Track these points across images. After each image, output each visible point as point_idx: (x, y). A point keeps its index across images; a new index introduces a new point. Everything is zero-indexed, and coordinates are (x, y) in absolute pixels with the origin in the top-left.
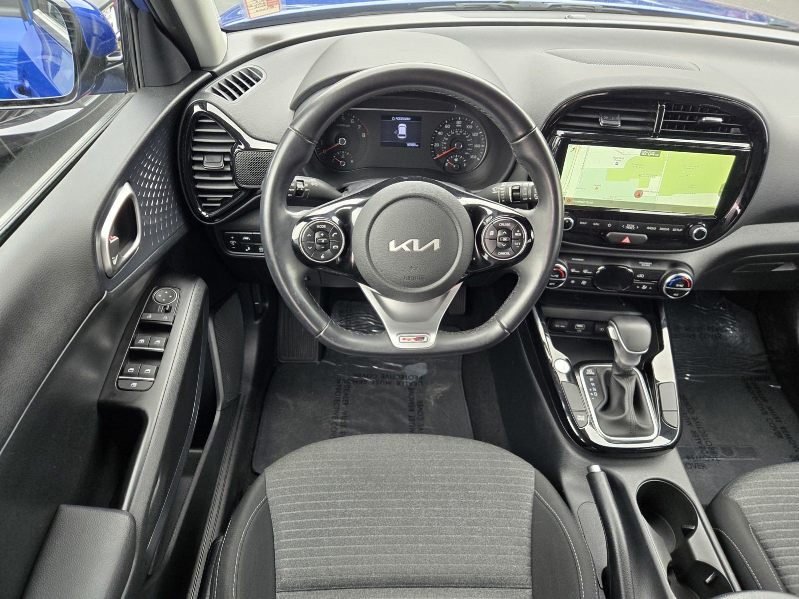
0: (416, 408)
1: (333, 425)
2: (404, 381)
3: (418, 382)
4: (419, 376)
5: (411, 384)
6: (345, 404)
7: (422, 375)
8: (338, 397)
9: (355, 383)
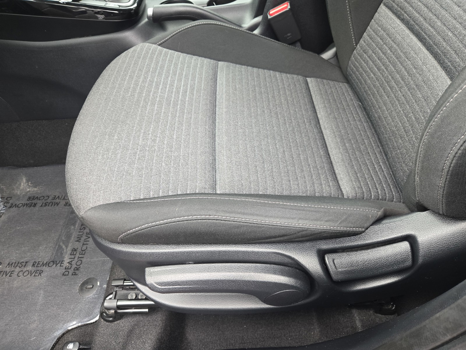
0: (34, 201)
1: (21, 274)
3: (6, 201)
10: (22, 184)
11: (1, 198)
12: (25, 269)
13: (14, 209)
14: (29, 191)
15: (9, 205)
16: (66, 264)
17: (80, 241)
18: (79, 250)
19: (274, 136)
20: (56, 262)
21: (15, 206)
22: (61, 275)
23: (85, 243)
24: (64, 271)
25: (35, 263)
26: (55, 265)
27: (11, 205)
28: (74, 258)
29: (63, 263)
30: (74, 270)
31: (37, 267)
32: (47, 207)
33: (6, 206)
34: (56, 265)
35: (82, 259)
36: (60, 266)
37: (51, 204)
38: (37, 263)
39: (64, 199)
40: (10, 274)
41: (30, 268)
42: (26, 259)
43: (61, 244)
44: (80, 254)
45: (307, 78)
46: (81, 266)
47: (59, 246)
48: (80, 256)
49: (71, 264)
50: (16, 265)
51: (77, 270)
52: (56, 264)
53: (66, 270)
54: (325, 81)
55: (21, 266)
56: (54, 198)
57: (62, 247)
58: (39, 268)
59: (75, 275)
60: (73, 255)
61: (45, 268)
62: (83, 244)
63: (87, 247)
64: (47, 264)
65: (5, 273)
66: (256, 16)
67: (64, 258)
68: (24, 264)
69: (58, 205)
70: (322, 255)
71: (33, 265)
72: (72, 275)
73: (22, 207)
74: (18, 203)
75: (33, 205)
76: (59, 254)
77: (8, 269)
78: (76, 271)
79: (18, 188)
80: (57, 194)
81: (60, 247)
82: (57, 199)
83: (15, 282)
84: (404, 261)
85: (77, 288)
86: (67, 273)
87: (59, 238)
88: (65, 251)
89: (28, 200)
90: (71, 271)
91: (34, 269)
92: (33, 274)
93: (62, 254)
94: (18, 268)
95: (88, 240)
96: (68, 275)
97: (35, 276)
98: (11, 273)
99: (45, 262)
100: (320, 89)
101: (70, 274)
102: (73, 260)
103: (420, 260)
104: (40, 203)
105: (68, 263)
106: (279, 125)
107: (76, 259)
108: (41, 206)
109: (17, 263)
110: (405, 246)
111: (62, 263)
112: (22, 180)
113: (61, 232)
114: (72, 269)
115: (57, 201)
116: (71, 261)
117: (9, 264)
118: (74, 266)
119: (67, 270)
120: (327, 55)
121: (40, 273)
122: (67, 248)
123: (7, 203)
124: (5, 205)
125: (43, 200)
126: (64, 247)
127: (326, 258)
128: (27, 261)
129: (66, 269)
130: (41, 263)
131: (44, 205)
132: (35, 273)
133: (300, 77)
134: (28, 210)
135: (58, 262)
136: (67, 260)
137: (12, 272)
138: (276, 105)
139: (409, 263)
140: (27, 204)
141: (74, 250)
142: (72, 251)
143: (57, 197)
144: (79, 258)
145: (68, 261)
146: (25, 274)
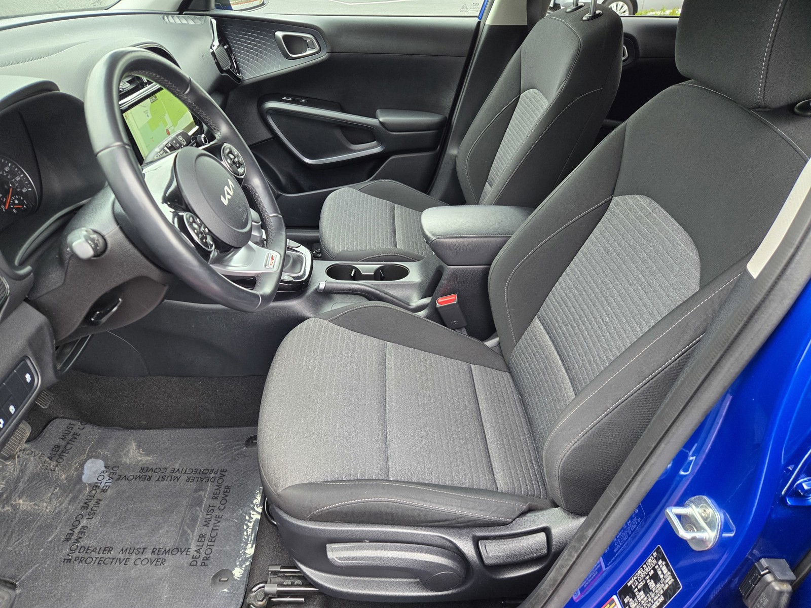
0: (148, 474)
1: (138, 562)
2: (102, 486)
3: (112, 471)
4: (104, 469)
5: (110, 478)
6: (109, 551)
7: (104, 466)
8: (94, 559)
9: (80, 540)
10: (131, 451)
11: (105, 467)
12: (144, 557)
13: (123, 482)
14: (141, 460)
15: (116, 477)
16: (192, 552)
17: (208, 525)
18: (208, 536)
19: (439, 427)
20: (181, 549)
21: (124, 478)
22: (188, 565)
23: (215, 528)
24: (191, 560)
25: (155, 550)
26: (179, 553)
27: (119, 477)
28: (202, 546)
29: (190, 551)
30: (203, 560)
31: (157, 554)
32: (165, 481)
33: (112, 478)
34: (181, 554)
35: (212, 547)
36: (186, 554)
37: (170, 478)
38: (157, 551)
39: (185, 473)
40: (124, 561)
41: (149, 555)
42: (143, 544)
43: (186, 528)
44: (209, 541)
45: (471, 365)
46: (211, 555)
47: (183, 530)
48: (210, 543)
49: (199, 552)
50: (131, 551)
51: (207, 559)
52: (181, 551)
53: (193, 560)
54: (488, 369)
55: (137, 552)
56: (173, 472)
57: (187, 532)
58: (161, 556)
59: (205, 565)
60: (201, 542)
61: (167, 556)
62: (212, 530)
63: (217, 533)
64: (170, 552)
65: (118, 560)
66: (424, 297)
67: (190, 546)
68: (141, 550)
69: (178, 480)
70: (476, 541)
71: (153, 552)
72: (201, 565)
73: (134, 480)
74: (128, 475)
75: (147, 478)
76: (184, 540)
77: (121, 556)
78: (205, 561)
79: (127, 455)
80: (177, 466)
81: (185, 532)
82: (177, 473)
83: (132, 572)
84: (541, 550)
85: (208, 580)
86: (194, 563)
87: (182, 522)
88: (191, 536)
89: (140, 472)
90: (200, 561)
91: (155, 556)
92: (154, 563)
93: (187, 540)
94: (134, 554)
95: (218, 524)
96: (196, 565)
97: (156, 565)
98: (126, 561)
99: (167, 549)
100: (483, 378)
101: (199, 564)
102: (201, 547)
103: (554, 549)
104: (155, 476)
105: (196, 551)
106: (444, 416)
107: (205, 546)
108: (158, 480)
109: (132, 549)
110: (542, 536)
111: (188, 551)
112: (131, 444)
113: (185, 513)
114: (201, 558)
115: (177, 474)
116: (199, 549)
117: (122, 550)
118: (203, 555)
119: (196, 560)
120: (491, 343)
121: (162, 562)
122: (193, 534)
123: (114, 473)
124: (111, 476)
125: (160, 473)
126: (189, 531)
127: (480, 544)
128: (145, 547)
129: (193, 558)
130: (163, 550)
131: (161, 479)
132: (156, 561)
133: (464, 363)
134: (142, 484)
135: (183, 550)
136: (193, 548)
137: (128, 560)
138: (441, 394)
139: (545, 551)
140: (139, 476)
141: (202, 536)
142: (200, 537)
143: (176, 469)
144: (208, 545)
145: (195, 549)
146: (143, 563)
